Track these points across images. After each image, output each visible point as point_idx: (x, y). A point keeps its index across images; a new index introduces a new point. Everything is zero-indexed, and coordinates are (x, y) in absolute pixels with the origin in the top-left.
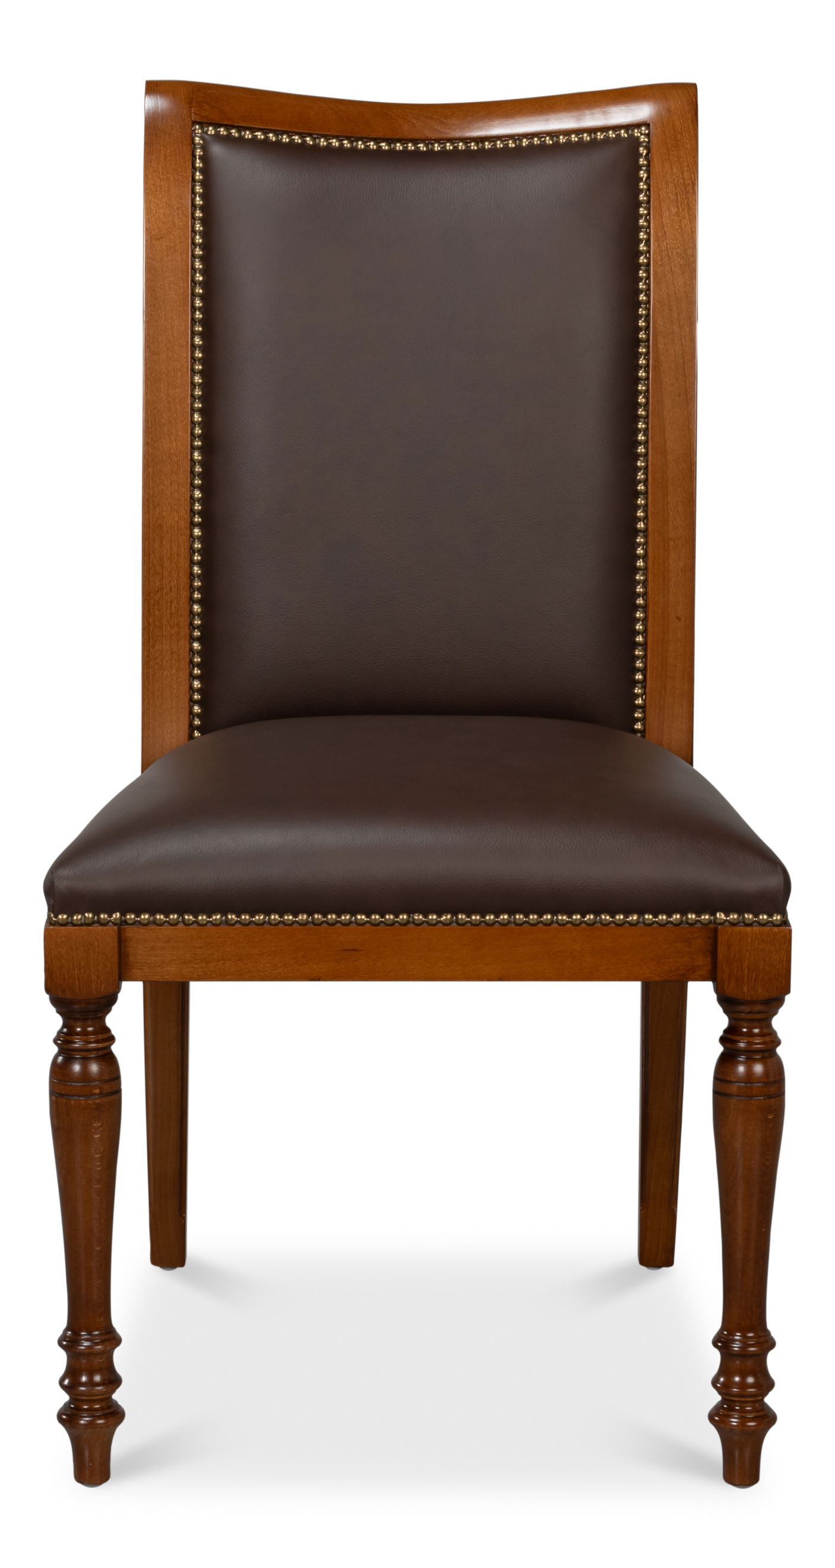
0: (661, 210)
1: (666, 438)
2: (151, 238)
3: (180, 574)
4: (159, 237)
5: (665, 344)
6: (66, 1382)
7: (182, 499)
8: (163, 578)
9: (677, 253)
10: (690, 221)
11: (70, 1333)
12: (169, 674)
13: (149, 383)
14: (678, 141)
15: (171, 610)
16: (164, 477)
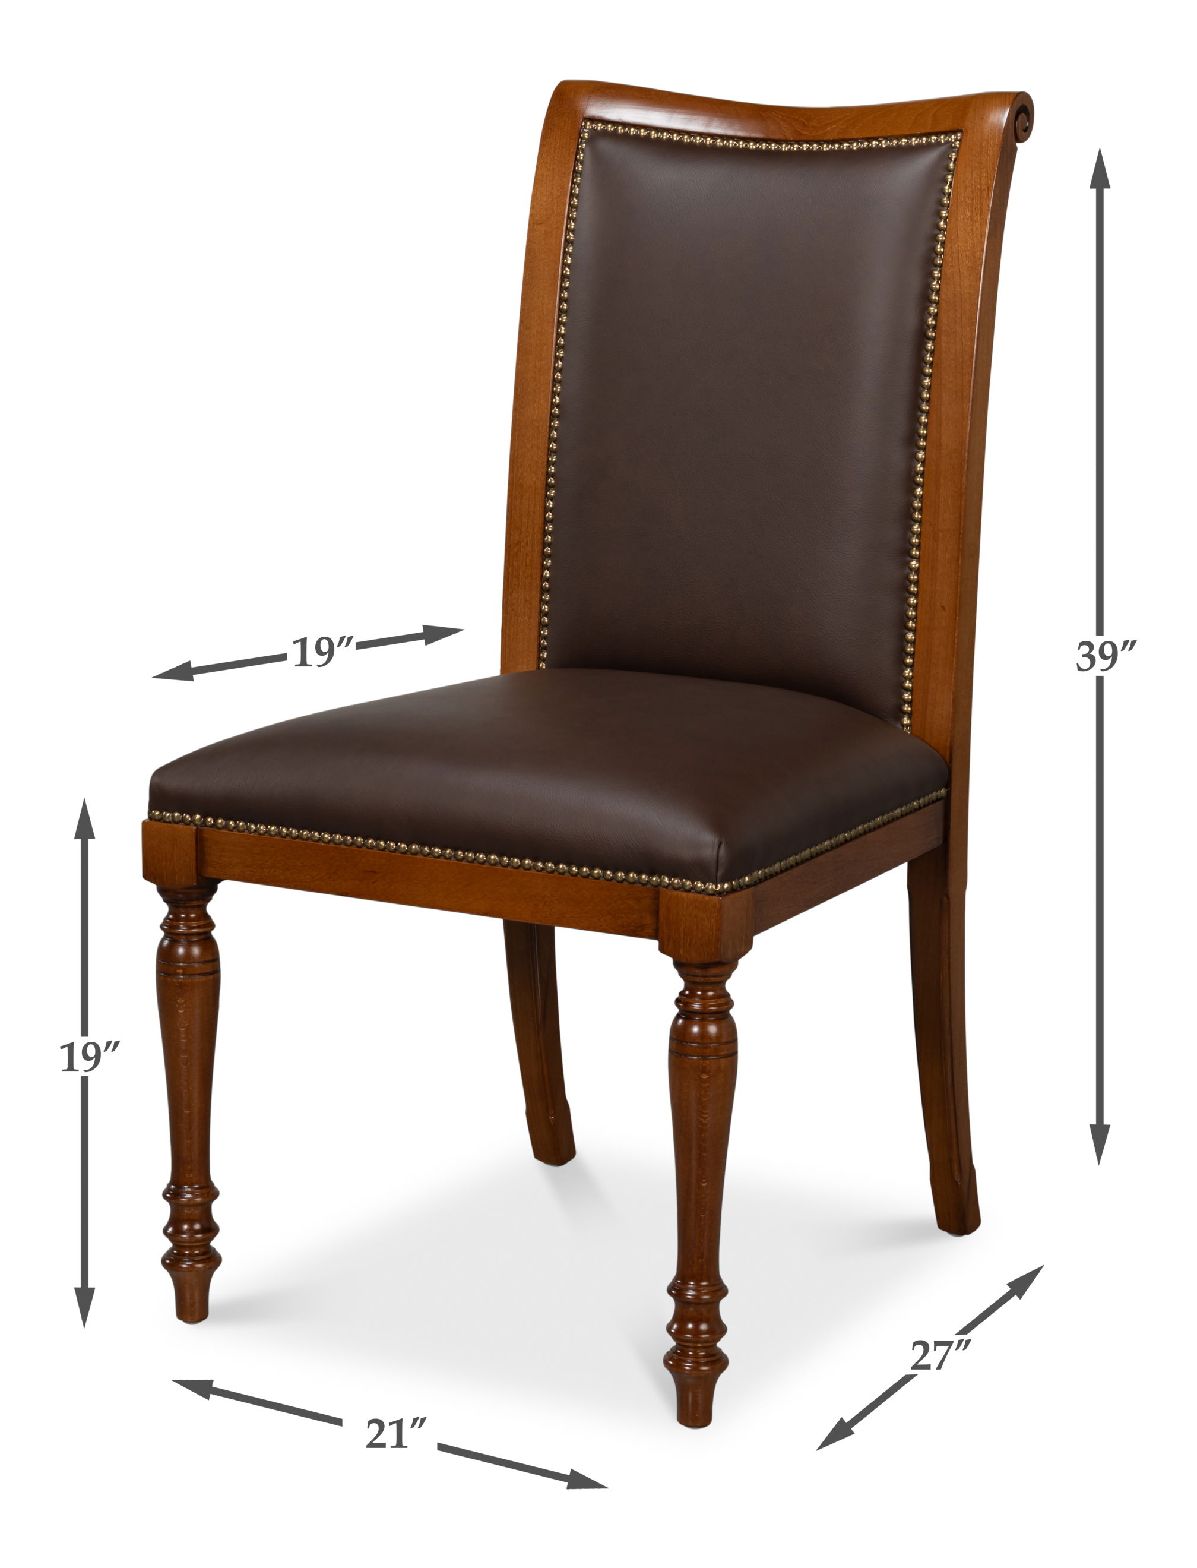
0: (957, 213)
1: (942, 433)
2: (534, 223)
3: (535, 530)
4: (539, 222)
5: (948, 343)
6: (170, 1230)
7: (540, 461)
8: (521, 533)
9: (966, 256)
10: (981, 225)
11: (173, 1186)
12: (522, 620)
13: (521, 354)
14: (982, 147)
15: (526, 562)
16: (526, 441)
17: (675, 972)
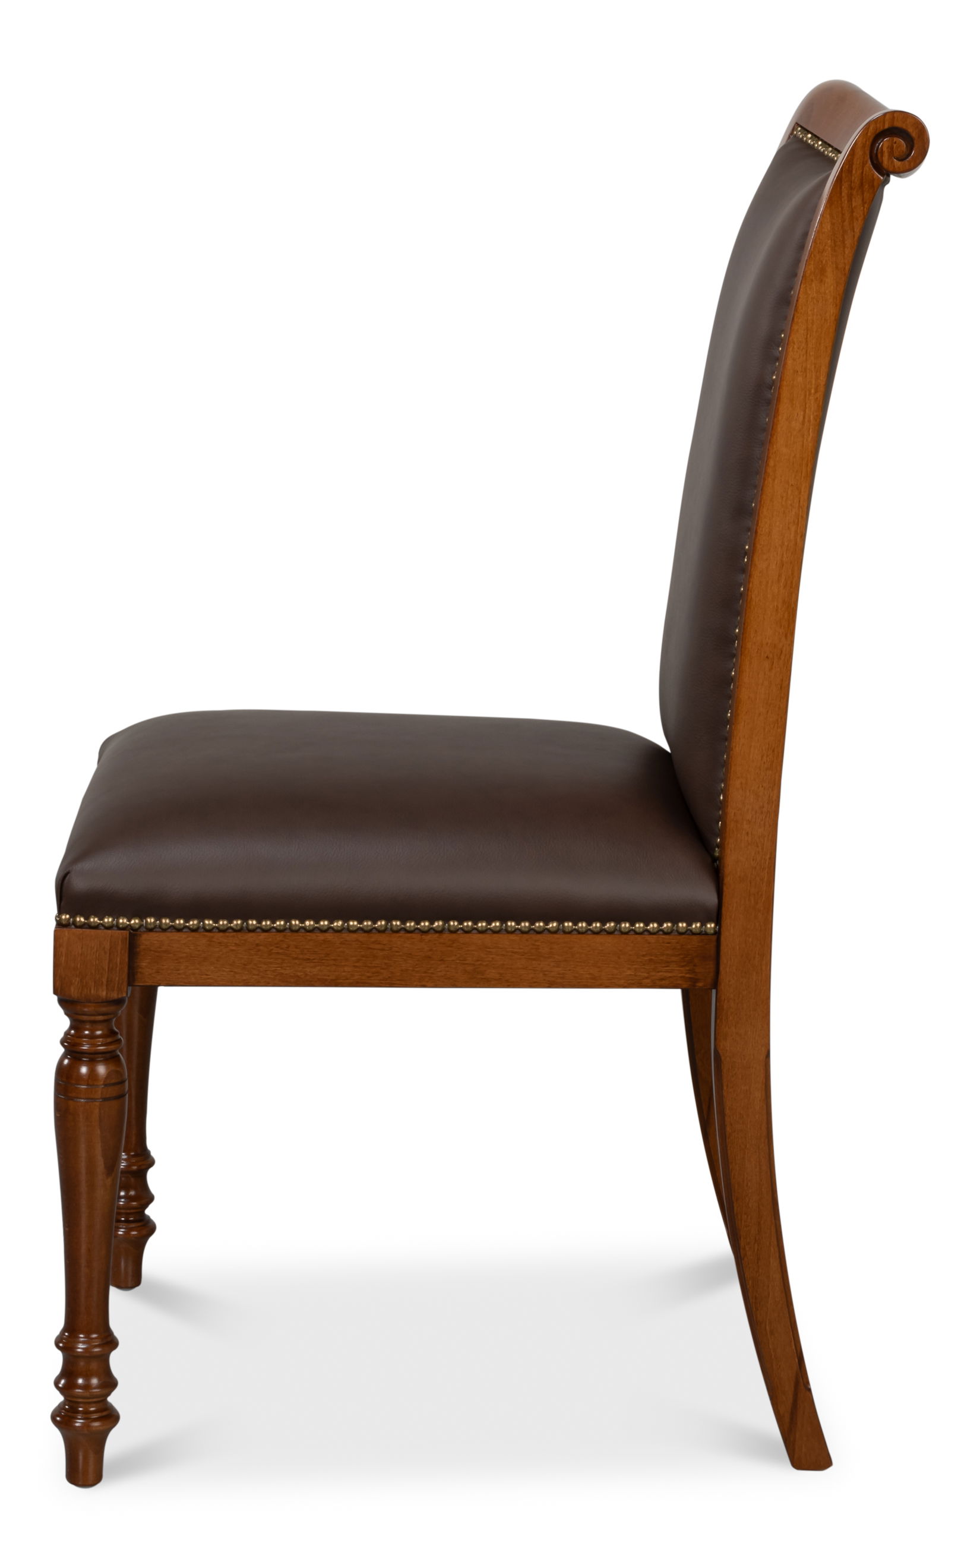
17: (60, 1011)
